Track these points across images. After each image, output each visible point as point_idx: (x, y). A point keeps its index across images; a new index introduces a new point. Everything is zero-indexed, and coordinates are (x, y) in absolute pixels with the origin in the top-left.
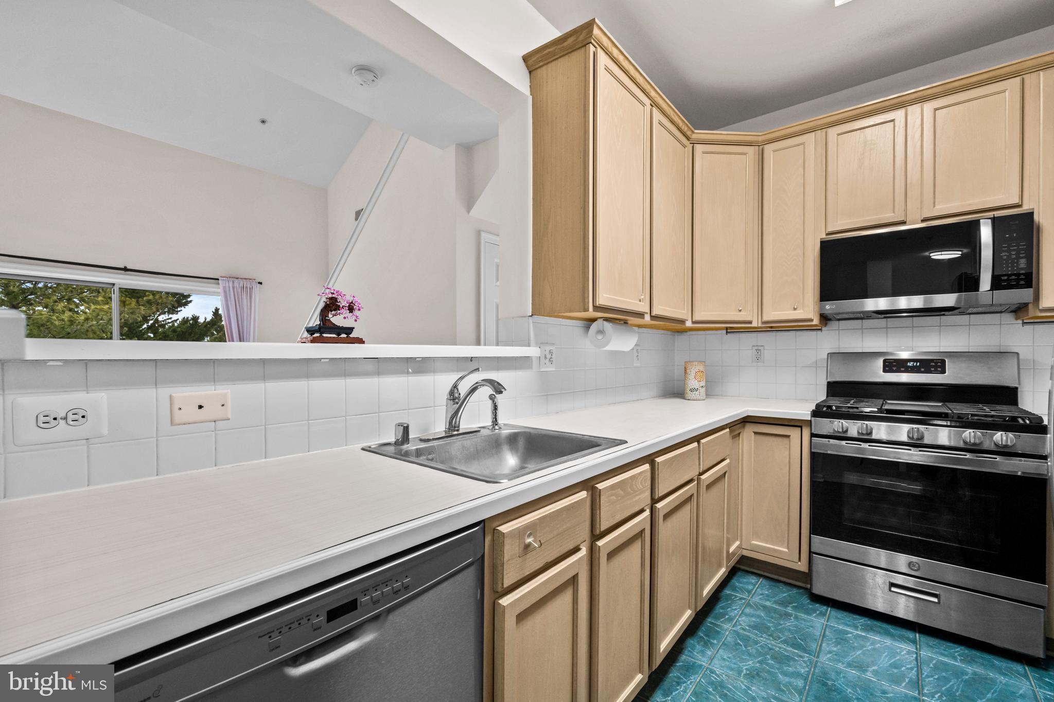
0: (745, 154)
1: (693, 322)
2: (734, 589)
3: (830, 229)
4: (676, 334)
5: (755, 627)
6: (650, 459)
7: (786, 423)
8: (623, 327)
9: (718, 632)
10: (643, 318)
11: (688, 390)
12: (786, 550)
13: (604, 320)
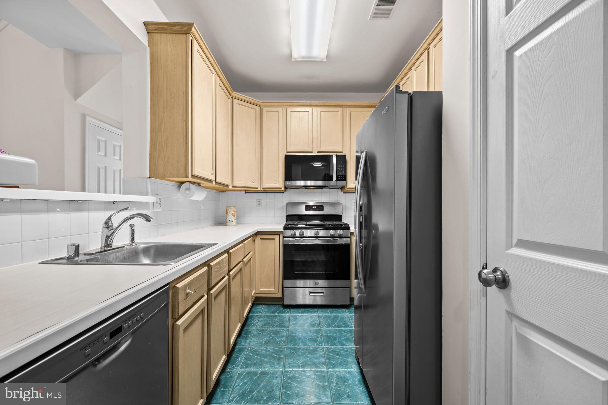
0: (255, 109)
1: (233, 187)
2: (254, 313)
3: (288, 150)
4: (220, 192)
5: (265, 325)
6: (227, 251)
7: (273, 233)
8: (198, 187)
9: (250, 332)
10: (212, 183)
11: (228, 221)
12: (274, 289)
13: (190, 183)
